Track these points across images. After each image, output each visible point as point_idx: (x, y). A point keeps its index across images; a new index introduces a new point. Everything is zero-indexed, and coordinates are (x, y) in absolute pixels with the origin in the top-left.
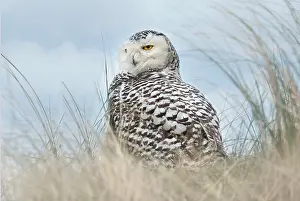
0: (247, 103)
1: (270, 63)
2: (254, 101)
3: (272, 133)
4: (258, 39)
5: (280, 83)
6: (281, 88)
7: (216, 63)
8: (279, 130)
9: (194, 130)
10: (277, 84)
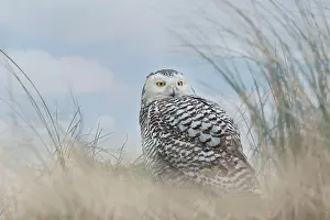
0: (244, 106)
1: (273, 61)
2: (253, 105)
3: (274, 142)
4: (258, 32)
5: (283, 83)
6: (284, 89)
7: (209, 59)
8: (282, 139)
9: (227, 143)
10: (279, 84)
